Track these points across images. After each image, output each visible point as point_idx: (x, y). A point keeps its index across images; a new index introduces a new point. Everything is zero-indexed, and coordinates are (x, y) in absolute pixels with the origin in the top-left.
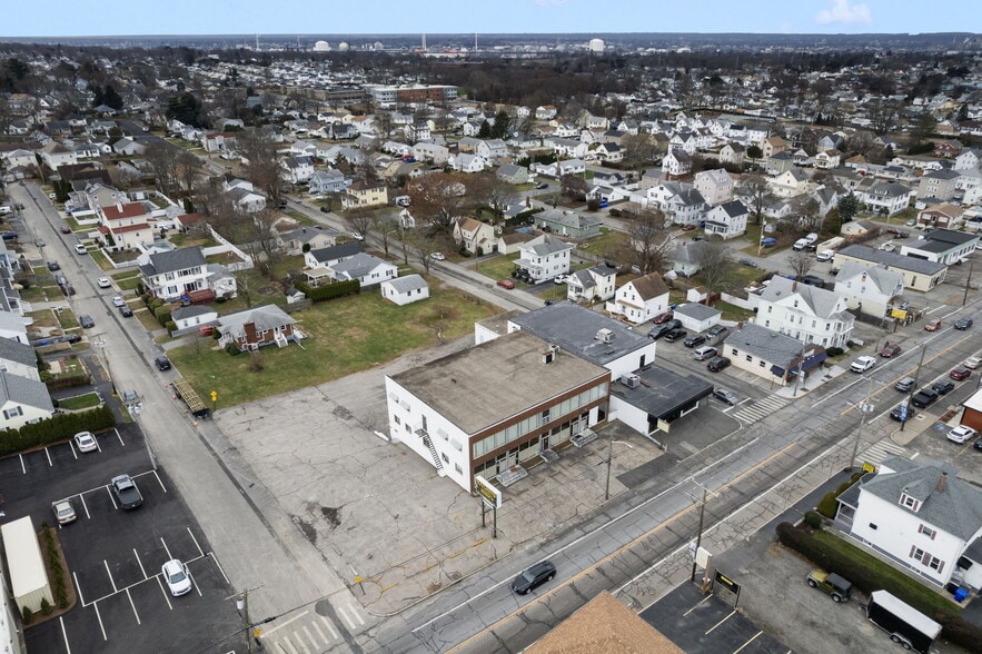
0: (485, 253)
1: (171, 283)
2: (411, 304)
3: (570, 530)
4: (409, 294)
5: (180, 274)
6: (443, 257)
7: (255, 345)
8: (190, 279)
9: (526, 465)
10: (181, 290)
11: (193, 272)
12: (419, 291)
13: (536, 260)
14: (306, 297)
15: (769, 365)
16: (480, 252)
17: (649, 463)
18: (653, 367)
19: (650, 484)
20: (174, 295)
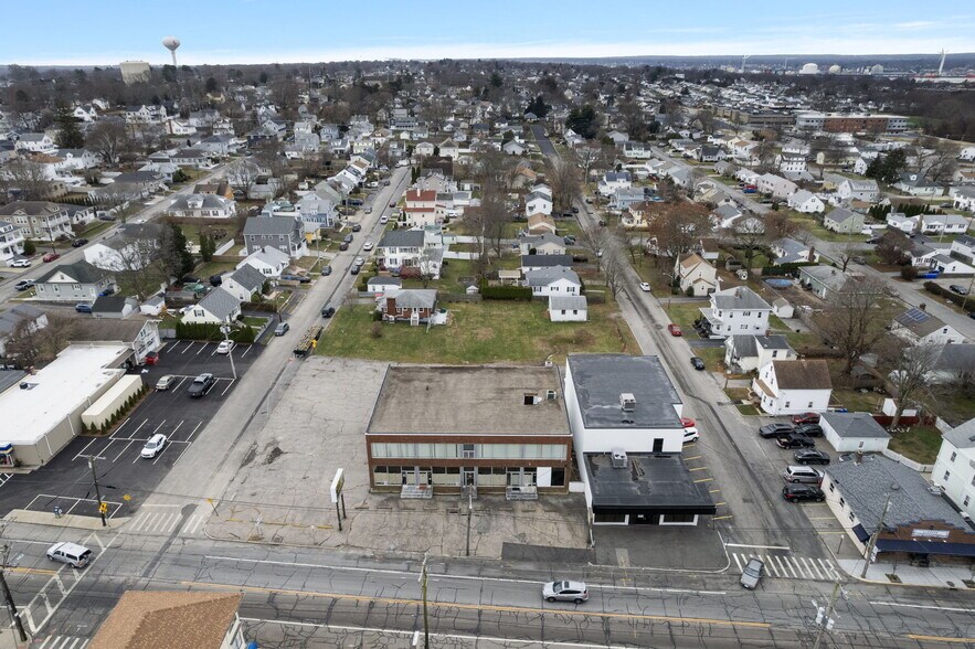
0: (696, 294)
1: (393, 256)
2: (564, 322)
3: (400, 560)
4: (563, 312)
5: (401, 251)
6: (648, 288)
7: (392, 317)
8: (409, 256)
9: (437, 490)
10: (400, 263)
11: (411, 251)
12: (575, 312)
13: (718, 313)
14: (479, 292)
15: (857, 522)
16: (690, 292)
17: (555, 548)
18: (676, 458)
19: (529, 567)
20: (393, 266)
